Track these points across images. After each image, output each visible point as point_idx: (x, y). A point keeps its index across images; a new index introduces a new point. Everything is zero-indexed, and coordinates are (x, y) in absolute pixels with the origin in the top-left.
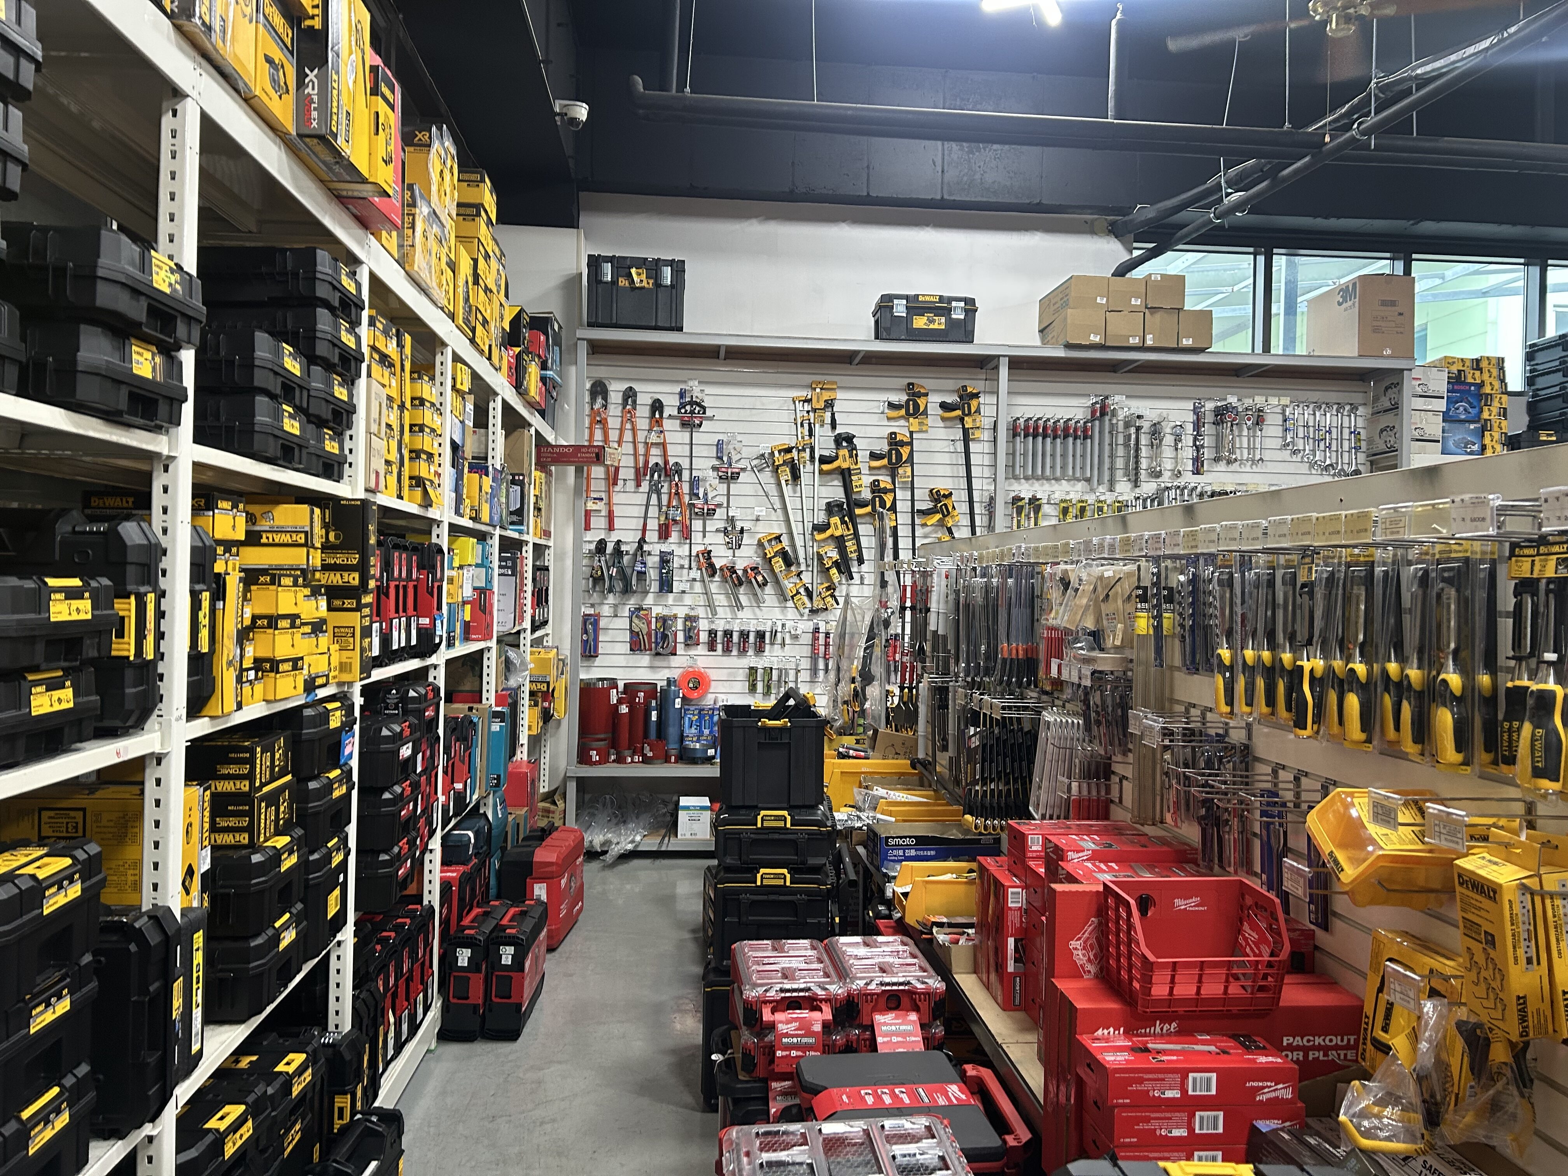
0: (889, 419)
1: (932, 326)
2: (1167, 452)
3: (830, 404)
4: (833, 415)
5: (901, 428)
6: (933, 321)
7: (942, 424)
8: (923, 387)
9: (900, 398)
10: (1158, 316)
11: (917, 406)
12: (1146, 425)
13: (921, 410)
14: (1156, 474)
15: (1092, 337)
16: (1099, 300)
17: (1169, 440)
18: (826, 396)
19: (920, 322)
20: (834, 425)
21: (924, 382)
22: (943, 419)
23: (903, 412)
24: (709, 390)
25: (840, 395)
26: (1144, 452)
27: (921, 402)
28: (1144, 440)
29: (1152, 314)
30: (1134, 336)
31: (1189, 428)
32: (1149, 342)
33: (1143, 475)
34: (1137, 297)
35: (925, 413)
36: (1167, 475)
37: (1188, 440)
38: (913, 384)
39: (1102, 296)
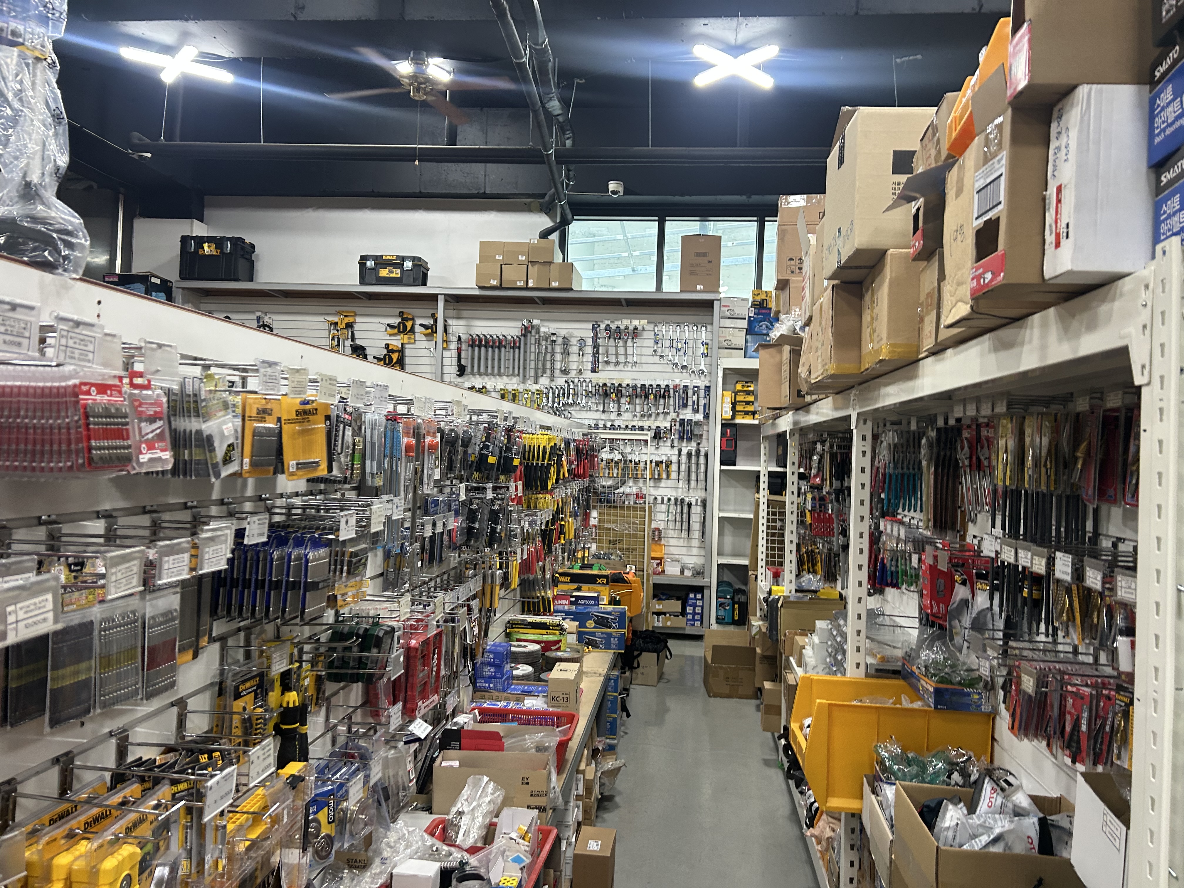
0: (390, 335)
1: (391, 275)
2: (574, 358)
3: (350, 326)
4: (352, 333)
5: (396, 342)
6: (392, 272)
7: (424, 338)
8: (409, 314)
9: (395, 321)
10: (536, 267)
11: (405, 327)
12: (560, 341)
13: (409, 328)
14: (565, 372)
15: (492, 282)
16: (497, 257)
17: (574, 349)
18: (347, 320)
19: (384, 273)
20: (353, 338)
21: (410, 310)
22: (426, 335)
23: (396, 330)
24: (275, 317)
25: (358, 319)
26: (558, 357)
27: (409, 324)
28: (558, 349)
29: (532, 266)
30: (520, 281)
31: (590, 342)
32: (531, 284)
33: (557, 373)
34: (522, 255)
35: (412, 330)
36: (573, 373)
37: (589, 350)
38: (402, 312)
39: (500, 255)
